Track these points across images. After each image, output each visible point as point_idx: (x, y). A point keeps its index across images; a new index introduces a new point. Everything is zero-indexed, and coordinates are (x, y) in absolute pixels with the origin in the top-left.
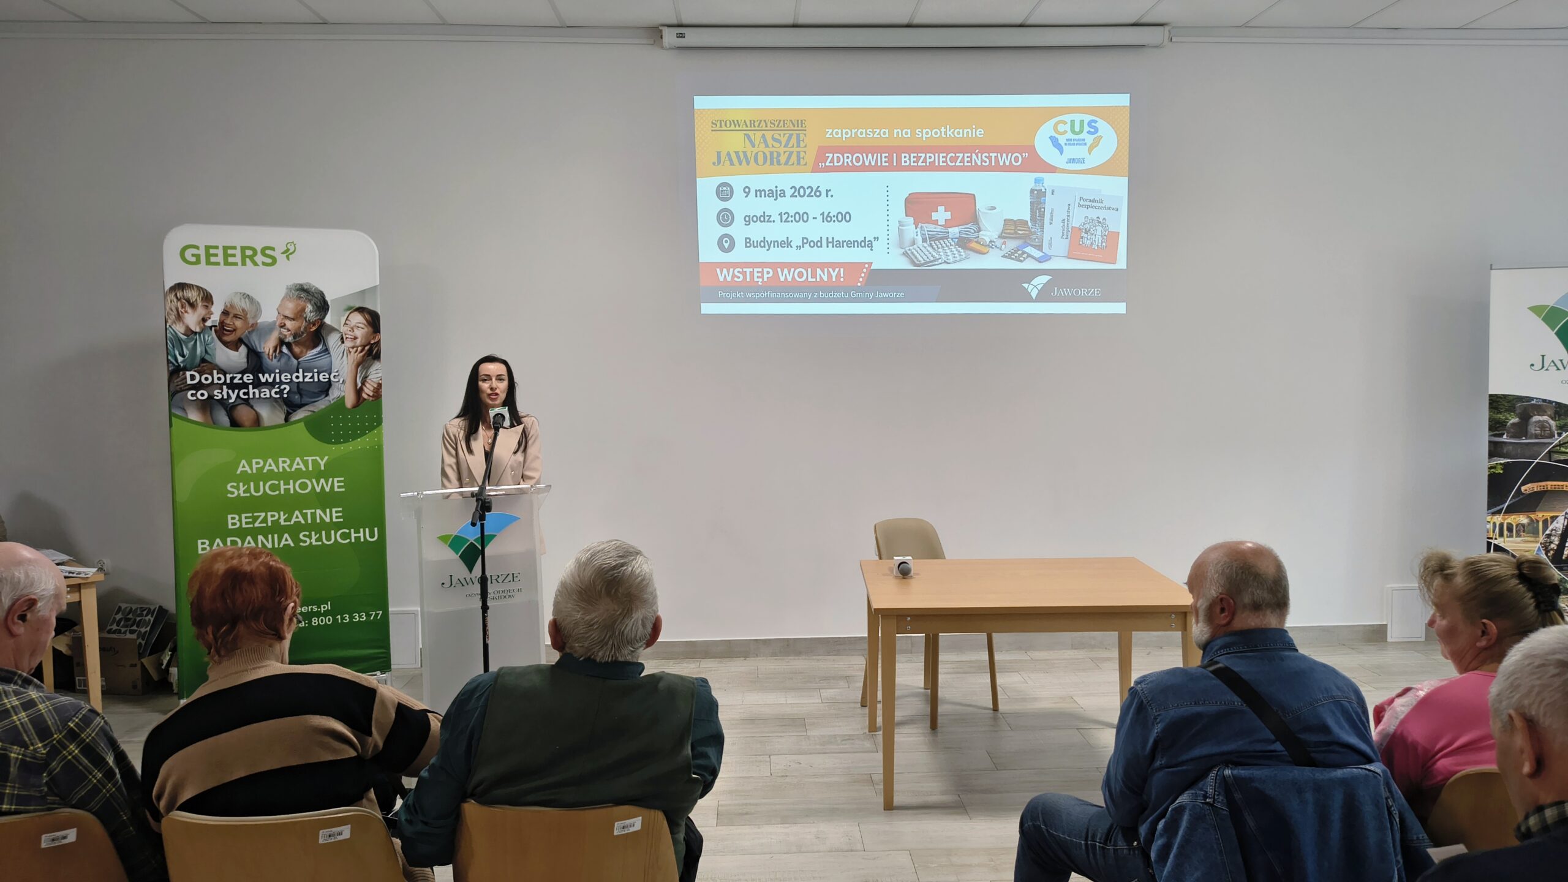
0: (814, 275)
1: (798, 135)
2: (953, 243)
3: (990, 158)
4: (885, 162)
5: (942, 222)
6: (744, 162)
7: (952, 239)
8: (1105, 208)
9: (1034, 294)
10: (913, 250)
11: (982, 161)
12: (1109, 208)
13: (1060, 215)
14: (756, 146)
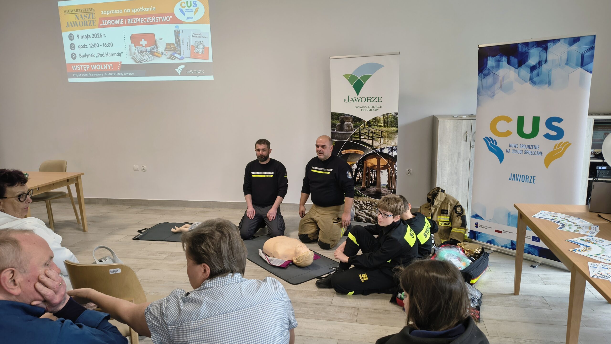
0: (103, 67)
1: (92, 14)
2: (149, 53)
3: (158, 19)
4: (122, 22)
5: (144, 45)
6: (76, 25)
7: (148, 52)
8: (203, 37)
9: (179, 73)
10: (135, 57)
11: (156, 20)
12: (204, 37)
13: (186, 41)
14: (79, 19)
